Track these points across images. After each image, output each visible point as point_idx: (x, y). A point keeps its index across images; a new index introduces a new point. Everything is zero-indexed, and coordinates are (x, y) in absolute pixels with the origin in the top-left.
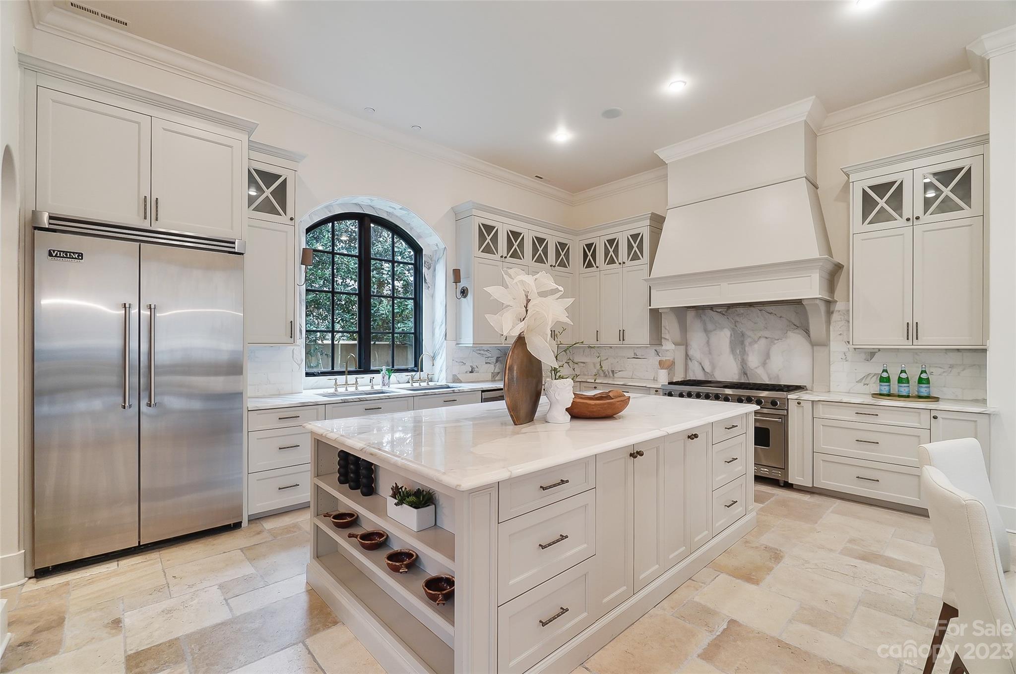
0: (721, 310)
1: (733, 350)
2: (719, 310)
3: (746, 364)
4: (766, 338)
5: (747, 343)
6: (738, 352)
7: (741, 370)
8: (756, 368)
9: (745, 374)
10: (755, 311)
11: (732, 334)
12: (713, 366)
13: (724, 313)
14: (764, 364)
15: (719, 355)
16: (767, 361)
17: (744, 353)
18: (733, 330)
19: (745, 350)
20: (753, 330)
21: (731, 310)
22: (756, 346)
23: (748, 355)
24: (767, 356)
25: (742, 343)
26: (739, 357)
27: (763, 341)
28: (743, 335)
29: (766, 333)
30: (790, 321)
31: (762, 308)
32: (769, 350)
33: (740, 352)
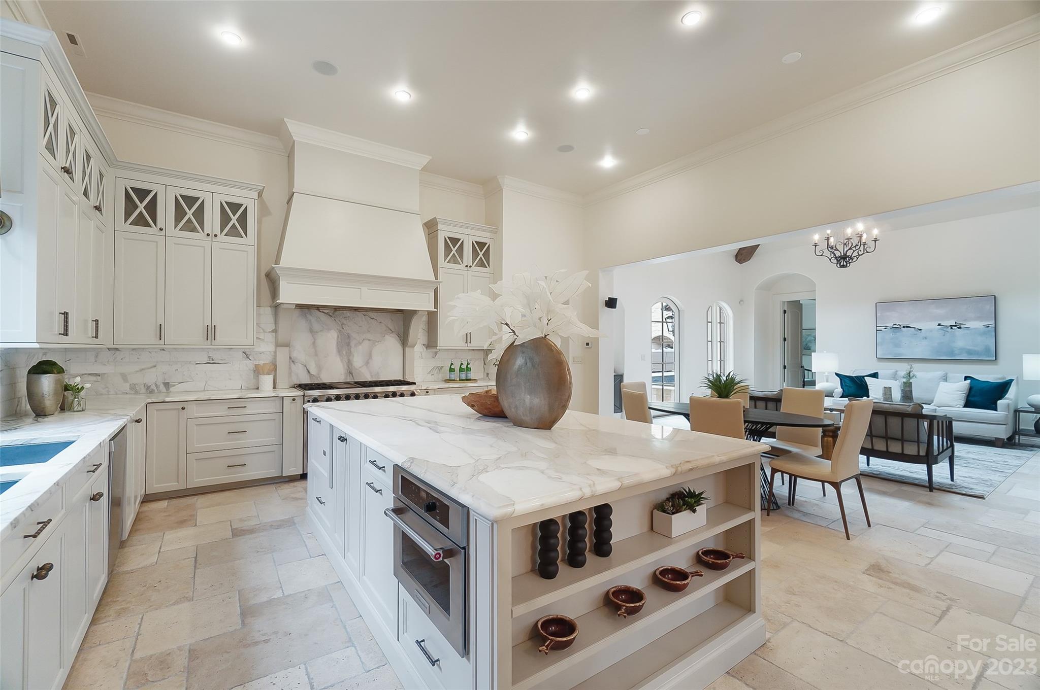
0: (327, 311)
1: (339, 351)
2: (326, 311)
3: (352, 365)
4: (369, 340)
5: (353, 344)
6: (344, 353)
7: (347, 370)
8: (360, 367)
9: (351, 373)
10: (360, 314)
11: (340, 336)
12: (320, 368)
13: (331, 314)
14: (367, 363)
15: (326, 357)
16: (370, 361)
17: (349, 354)
18: (340, 331)
19: (351, 352)
20: (358, 333)
21: (338, 313)
22: (360, 347)
23: (353, 356)
24: (370, 356)
25: (348, 344)
26: (346, 357)
27: (366, 344)
28: (349, 337)
29: (369, 336)
30: (387, 327)
31: (365, 313)
32: (371, 351)
33: (346, 353)
